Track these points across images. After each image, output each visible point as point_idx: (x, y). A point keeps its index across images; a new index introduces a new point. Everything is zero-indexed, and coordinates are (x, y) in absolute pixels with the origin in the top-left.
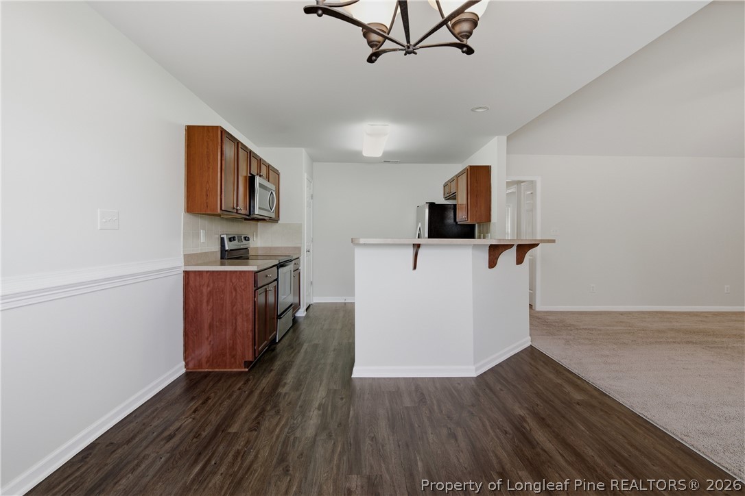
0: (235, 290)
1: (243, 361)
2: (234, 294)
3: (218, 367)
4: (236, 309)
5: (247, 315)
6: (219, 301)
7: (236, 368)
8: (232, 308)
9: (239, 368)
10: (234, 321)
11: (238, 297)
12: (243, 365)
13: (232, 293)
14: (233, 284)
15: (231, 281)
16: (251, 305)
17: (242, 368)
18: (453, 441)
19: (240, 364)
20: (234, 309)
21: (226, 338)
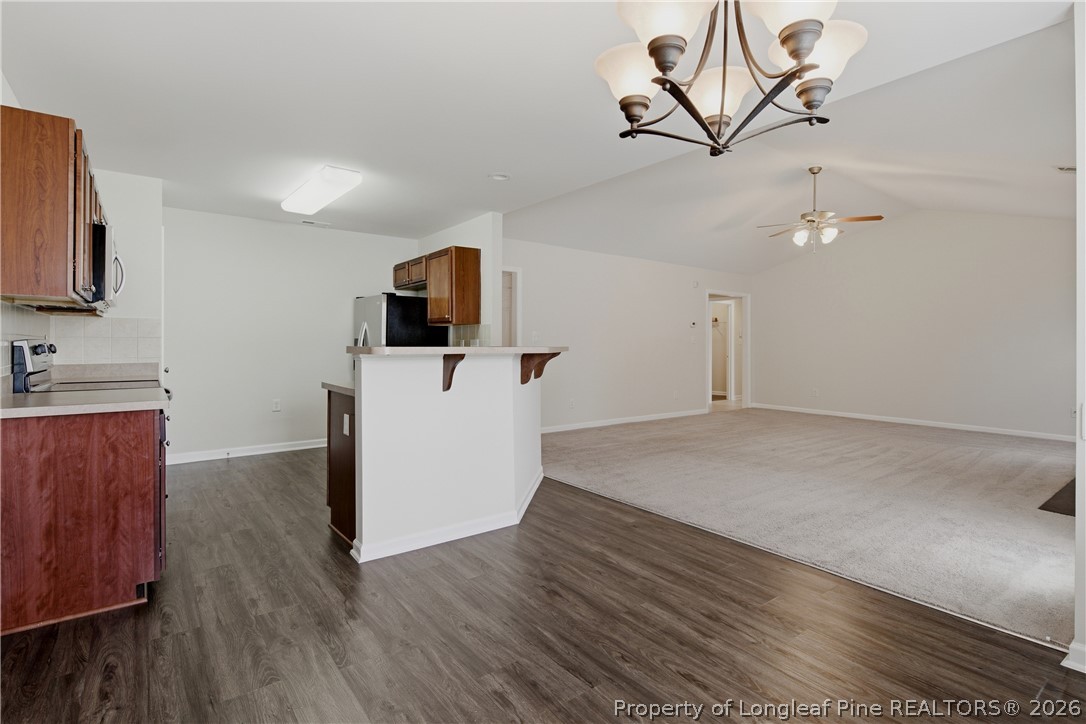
0: (114, 449)
1: (134, 586)
2: (111, 457)
3: (72, 609)
4: (117, 487)
5: (143, 496)
6: (72, 476)
7: (117, 603)
8: (107, 487)
9: (124, 601)
10: (112, 512)
11: (122, 462)
12: (133, 594)
13: (105, 456)
14: (108, 438)
15: (103, 433)
16: (151, 477)
17: (132, 600)
18: (558, 598)
19: (125, 593)
20: (113, 485)
21: (90, 548)
